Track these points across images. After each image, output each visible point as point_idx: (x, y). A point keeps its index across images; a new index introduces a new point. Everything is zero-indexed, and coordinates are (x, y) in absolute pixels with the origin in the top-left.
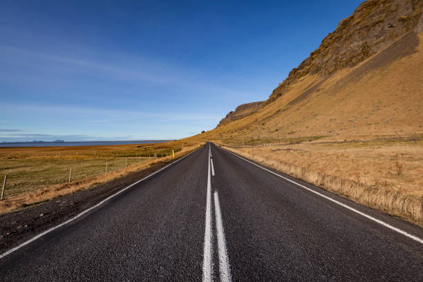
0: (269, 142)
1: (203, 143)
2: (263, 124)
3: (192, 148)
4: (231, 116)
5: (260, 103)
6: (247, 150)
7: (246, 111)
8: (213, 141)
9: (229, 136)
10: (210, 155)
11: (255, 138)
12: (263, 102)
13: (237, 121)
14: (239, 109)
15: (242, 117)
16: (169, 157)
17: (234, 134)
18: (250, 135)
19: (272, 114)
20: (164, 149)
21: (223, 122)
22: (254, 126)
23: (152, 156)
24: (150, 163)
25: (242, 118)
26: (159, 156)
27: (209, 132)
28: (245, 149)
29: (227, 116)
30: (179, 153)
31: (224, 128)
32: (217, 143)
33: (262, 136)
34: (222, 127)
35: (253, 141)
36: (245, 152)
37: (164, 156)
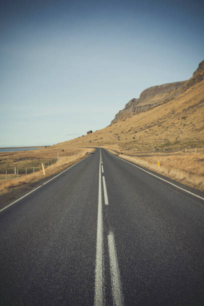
0: (193, 146)
1: (90, 150)
2: (184, 118)
3: (73, 159)
4: (133, 106)
5: (178, 84)
6: (159, 159)
7: (157, 98)
8: (105, 147)
9: (130, 138)
10: (101, 169)
11: (172, 140)
12: (183, 83)
13: (142, 114)
14: (146, 94)
15: (150, 107)
16: (36, 174)
17: (138, 135)
18: (163, 136)
19: (197, 102)
20: (29, 161)
21: (120, 116)
22: (170, 121)
23: (11, 172)
24: (8, 185)
25: (150, 109)
26: (22, 172)
27: (98, 132)
28: (155, 158)
29: (127, 107)
30: (52, 166)
31: (122, 125)
32: (112, 149)
33: (182, 137)
34: (119, 123)
35: (168, 144)
36: (156, 163)
37: (30, 172)
